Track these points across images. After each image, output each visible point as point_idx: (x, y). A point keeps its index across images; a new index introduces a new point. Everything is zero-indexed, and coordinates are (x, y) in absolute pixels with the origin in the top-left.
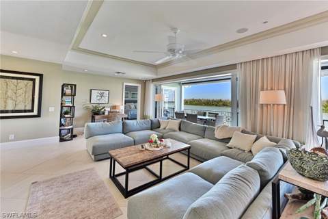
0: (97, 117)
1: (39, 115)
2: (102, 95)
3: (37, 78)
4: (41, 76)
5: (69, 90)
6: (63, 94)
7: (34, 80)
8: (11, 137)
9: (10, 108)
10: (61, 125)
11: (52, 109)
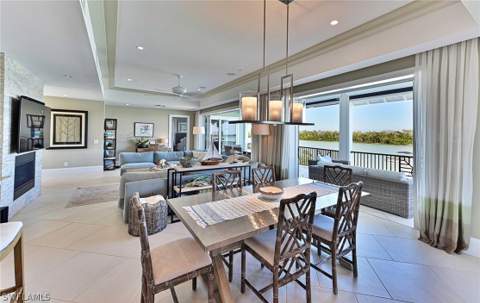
0: (139, 150)
1: (85, 147)
2: (146, 129)
3: (83, 115)
4: (86, 113)
5: (111, 124)
6: (106, 128)
7: (81, 117)
8: (66, 164)
9: (64, 140)
10: (105, 156)
11: (96, 142)
